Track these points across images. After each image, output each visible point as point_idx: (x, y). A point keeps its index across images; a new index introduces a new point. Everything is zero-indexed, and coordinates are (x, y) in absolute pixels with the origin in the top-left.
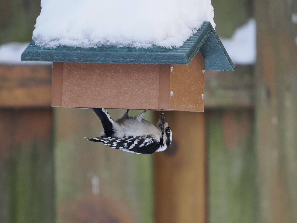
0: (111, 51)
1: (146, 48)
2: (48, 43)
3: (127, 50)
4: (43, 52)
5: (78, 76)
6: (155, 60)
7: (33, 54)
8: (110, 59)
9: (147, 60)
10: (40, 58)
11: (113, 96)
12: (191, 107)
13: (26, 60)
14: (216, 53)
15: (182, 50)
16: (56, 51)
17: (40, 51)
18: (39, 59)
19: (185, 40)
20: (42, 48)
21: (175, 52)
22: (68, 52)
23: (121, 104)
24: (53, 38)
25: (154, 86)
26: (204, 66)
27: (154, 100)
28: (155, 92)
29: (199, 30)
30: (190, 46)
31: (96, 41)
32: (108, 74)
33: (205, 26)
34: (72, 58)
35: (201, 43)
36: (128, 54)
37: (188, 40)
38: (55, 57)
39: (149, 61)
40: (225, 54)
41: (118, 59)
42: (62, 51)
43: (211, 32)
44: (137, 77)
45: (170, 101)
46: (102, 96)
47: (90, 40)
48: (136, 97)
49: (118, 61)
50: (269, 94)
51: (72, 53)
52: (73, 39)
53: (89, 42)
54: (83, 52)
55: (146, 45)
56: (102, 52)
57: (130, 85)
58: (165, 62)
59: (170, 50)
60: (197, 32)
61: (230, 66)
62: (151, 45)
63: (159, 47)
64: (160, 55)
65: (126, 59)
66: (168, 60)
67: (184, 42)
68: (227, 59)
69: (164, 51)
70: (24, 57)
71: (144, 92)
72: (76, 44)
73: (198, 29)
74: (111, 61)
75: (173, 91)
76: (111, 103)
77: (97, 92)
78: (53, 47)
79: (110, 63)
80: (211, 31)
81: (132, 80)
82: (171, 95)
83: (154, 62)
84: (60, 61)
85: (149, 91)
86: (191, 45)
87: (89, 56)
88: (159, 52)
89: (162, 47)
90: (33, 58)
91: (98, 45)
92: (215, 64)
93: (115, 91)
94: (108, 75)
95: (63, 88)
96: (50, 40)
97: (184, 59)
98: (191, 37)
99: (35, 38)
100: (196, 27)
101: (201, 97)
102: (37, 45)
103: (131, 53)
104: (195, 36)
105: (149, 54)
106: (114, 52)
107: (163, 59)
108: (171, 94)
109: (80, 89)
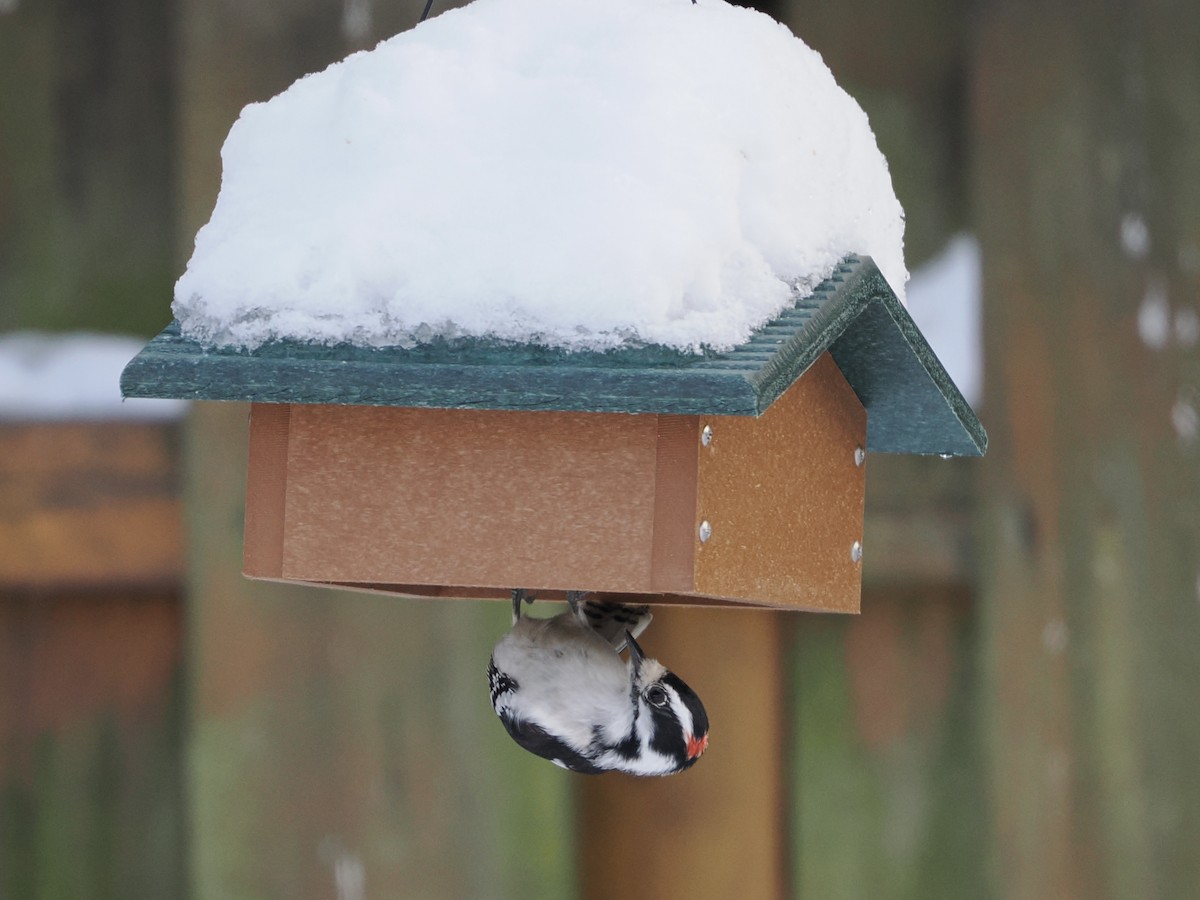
0: (467, 361)
1: (600, 349)
2: (227, 329)
3: (527, 357)
4: (205, 361)
5: (344, 460)
6: (634, 399)
7: (168, 368)
8: (461, 391)
9: (602, 396)
10: (194, 385)
11: (477, 539)
12: (799, 589)
13: (141, 394)
14: (907, 383)
15: (740, 360)
16: (254, 359)
17: (195, 359)
18: (190, 391)
19: (759, 320)
20: (205, 348)
21: (713, 367)
22: (303, 363)
23: (509, 569)
24: (248, 310)
25: (637, 503)
26: (864, 433)
27: (637, 557)
28: (639, 524)
29: (821, 288)
30: (775, 346)
31: (411, 322)
32: (462, 453)
33: (850, 271)
34: (315, 386)
35: (823, 337)
36: (531, 374)
37: (771, 324)
38: (253, 381)
39: (609, 400)
40: (941, 386)
41: (490, 393)
42: (276, 361)
43: (873, 295)
44: (569, 466)
45: (698, 561)
46: (437, 538)
47: (387, 319)
48: (567, 542)
49: (493, 400)
50: (1031, 531)
51: (316, 367)
52: (323, 314)
53: (383, 325)
54: (358, 365)
55: (602, 337)
56: (431, 366)
57: (544, 495)
58: (671, 406)
59: (692, 359)
60: (811, 293)
61: (966, 435)
62: (622, 339)
63: (654, 350)
64: (652, 378)
65: (522, 391)
66: (685, 400)
67: (753, 330)
68: (952, 408)
69: (672, 365)
70: (133, 381)
71: (599, 524)
72: (332, 333)
73: (817, 281)
74: (464, 398)
75: (709, 522)
76: (469, 566)
77: (416, 523)
78: (246, 343)
79: (462, 406)
80: (875, 291)
81: (551, 478)
82: (703, 539)
83: (630, 405)
84: (268, 397)
85: (617, 520)
86: (781, 342)
87: (380, 380)
88: (653, 365)
89: (664, 346)
90: (168, 385)
91: (417, 337)
92: (909, 429)
93: (485, 517)
94: (461, 456)
95: (289, 506)
96: (237, 315)
97: (744, 393)
98: (784, 313)
99: (184, 309)
100: (809, 276)
101: (849, 556)
102: (188, 335)
103: (543, 369)
104: (801, 310)
105: (612, 372)
106: (477, 364)
107: (662, 395)
108: (701, 533)
109: (351, 509)
